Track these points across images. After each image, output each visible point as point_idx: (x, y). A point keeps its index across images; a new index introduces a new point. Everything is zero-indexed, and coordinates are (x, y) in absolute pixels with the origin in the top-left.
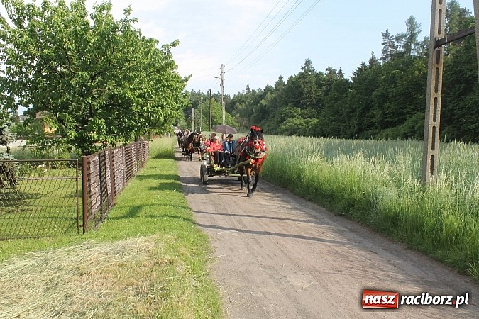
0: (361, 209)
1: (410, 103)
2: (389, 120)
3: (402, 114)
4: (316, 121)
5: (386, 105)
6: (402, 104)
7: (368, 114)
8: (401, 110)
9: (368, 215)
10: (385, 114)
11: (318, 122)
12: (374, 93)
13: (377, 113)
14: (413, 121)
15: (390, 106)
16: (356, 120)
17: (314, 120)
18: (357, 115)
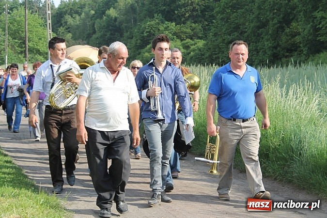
0: (278, 159)
4: (201, 43)
7: (287, 30)
9: (289, 166)
11: (205, 45)
16: (267, 40)
17: (198, 42)
18: (270, 32)
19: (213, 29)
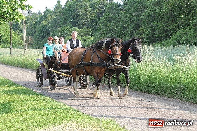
1: (174, 21)
2: (157, 35)
3: (168, 30)
4: (92, 38)
5: (155, 23)
6: (167, 22)
7: (138, 32)
8: (167, 28)
10: (153, 30)
11: (94, 39)
12: (144, 13)
13: (146, 30)
14: (178, 36)
15: (158, 25)
16: (128, 36)
17: (90, 37)
18: (129, 32)
19: (98, 31)
